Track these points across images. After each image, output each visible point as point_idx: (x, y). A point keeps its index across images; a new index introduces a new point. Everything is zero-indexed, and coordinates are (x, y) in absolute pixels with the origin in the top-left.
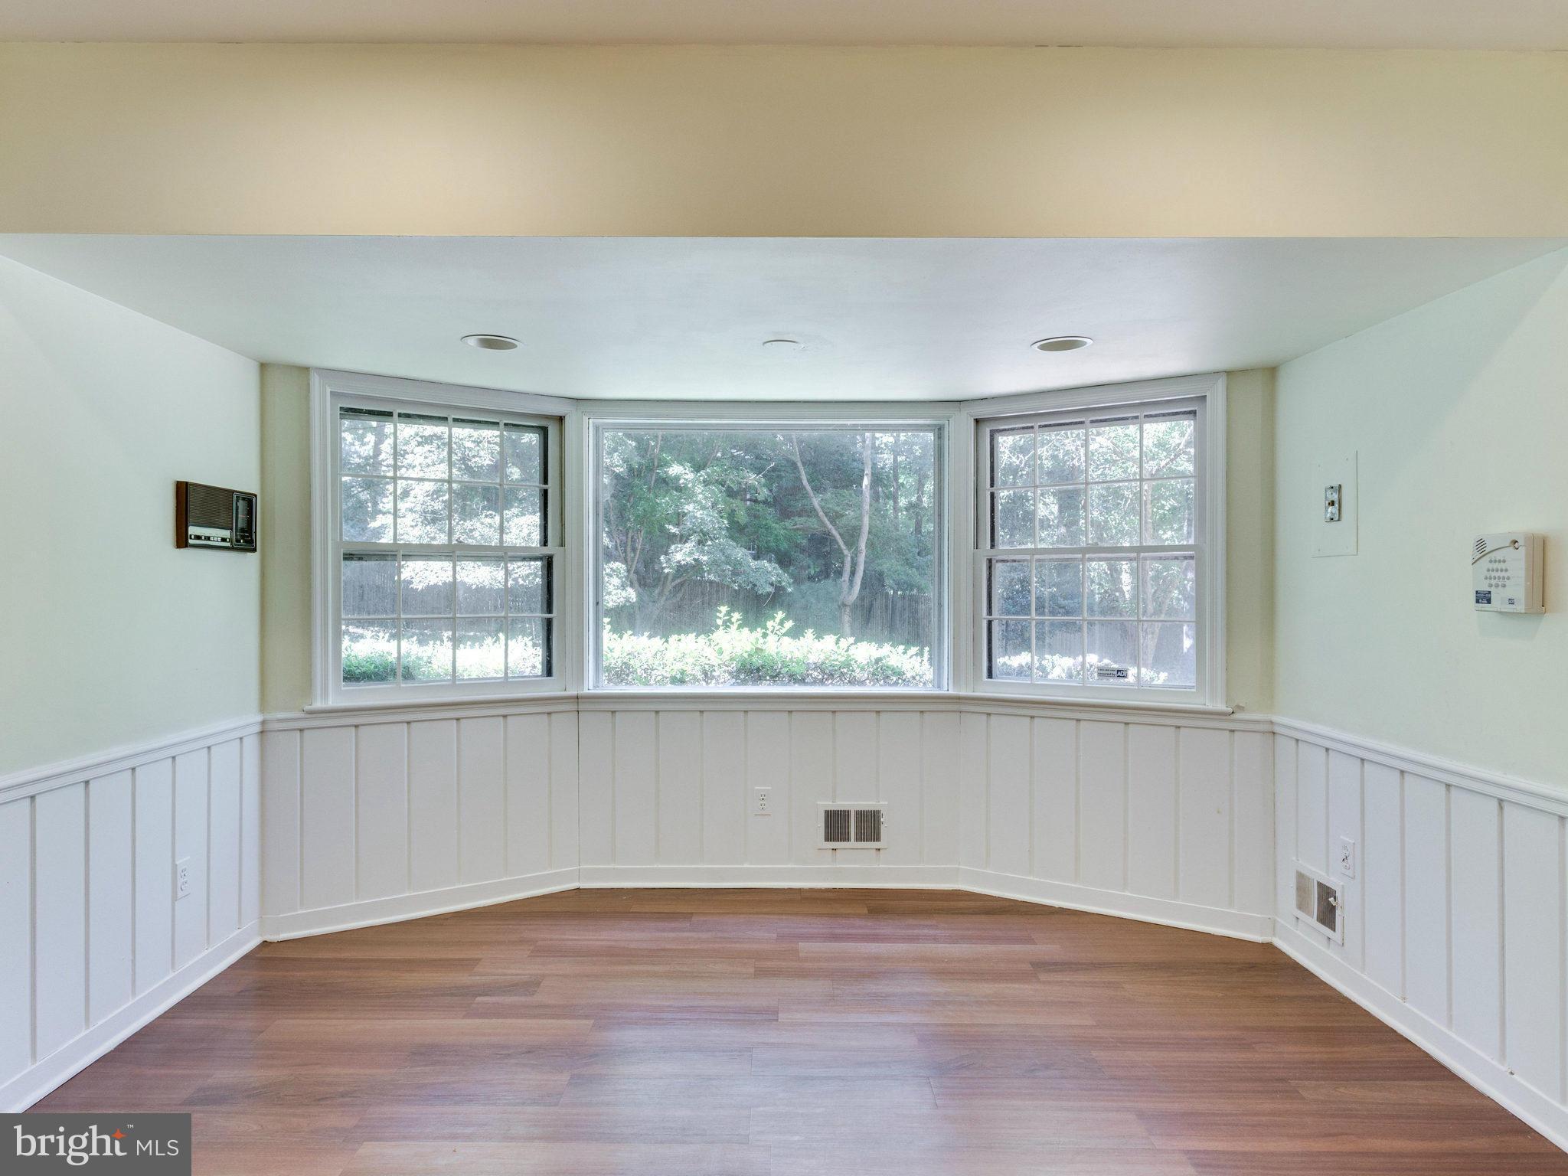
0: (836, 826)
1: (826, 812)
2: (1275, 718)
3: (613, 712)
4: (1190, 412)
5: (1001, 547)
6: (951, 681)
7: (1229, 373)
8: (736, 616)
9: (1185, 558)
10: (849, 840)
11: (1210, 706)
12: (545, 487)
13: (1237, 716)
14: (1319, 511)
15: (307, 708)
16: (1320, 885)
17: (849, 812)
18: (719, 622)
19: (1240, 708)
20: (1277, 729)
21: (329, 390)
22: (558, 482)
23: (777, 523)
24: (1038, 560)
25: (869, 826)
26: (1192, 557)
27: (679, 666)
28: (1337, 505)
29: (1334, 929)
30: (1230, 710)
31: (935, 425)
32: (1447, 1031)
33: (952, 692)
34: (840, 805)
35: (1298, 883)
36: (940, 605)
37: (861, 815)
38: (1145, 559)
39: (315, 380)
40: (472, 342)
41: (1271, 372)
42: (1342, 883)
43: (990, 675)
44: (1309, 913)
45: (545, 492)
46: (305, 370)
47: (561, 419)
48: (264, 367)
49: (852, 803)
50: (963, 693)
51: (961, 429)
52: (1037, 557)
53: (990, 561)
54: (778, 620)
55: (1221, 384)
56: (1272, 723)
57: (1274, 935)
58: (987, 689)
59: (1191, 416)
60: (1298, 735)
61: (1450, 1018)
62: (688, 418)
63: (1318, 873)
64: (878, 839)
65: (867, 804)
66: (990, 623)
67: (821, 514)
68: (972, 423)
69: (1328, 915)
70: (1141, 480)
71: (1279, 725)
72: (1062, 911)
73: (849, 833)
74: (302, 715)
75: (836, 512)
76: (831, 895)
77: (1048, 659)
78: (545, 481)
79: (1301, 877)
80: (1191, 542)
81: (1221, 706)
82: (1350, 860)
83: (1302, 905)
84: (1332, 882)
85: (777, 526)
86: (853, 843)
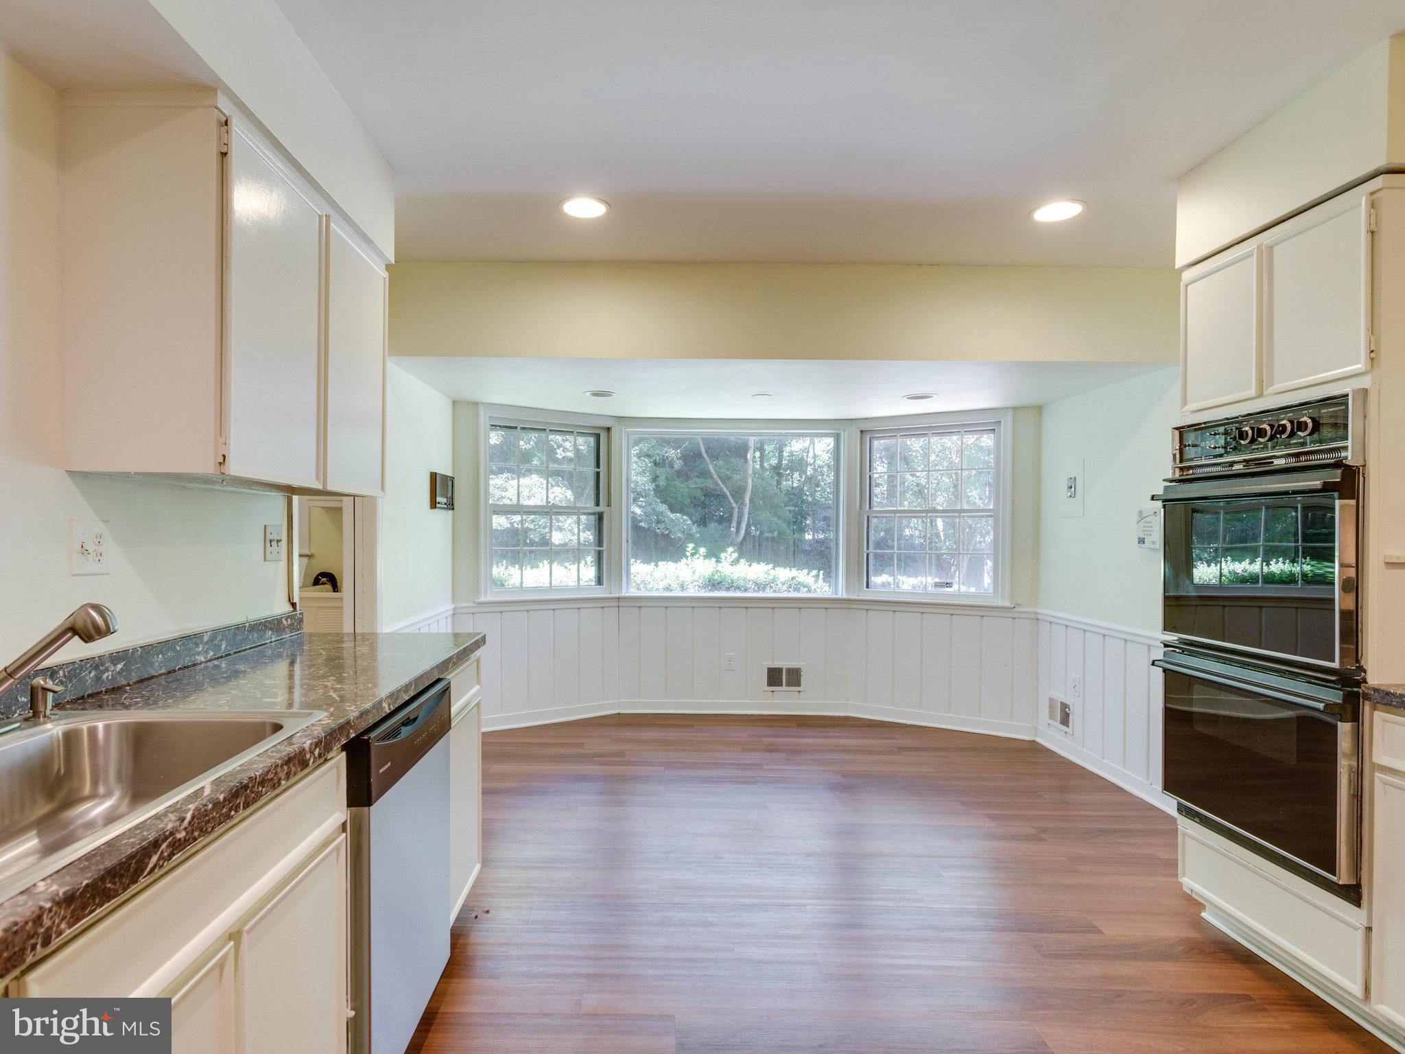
0: (774, 677)
1: (768, 668)
2: (1039, 611)
3: (640, 607)
4: (992, 430)
5: (875, 509)
6: (844, 590)
7: (1015, 408)
8: (702, 550)
9: (988, 516)
10: (782, 686)
11: (1001, 603)
12: (598, 470)
13: (1017, 609)
14: (1065, 493)
15: (477, 601)
16: (1062, 703)
17: (782, 668)
18: (688, 554)
19: (1019, 605)
20: (1039, 617)
21: (488, 415)
22: (606, 466)
23: (682, 483)
24: (899, 517)
25: (794, 677)
26: (991, 516)
27: (665, 582)
28: (1073, 489)
29: (1068, 727)
30: (1013, 606)
31: (835, 433)
32: (1123, 770)
33: (845, 596)
34: (776, 664)
35: (1050, 703)
36: (837, 544)
37: (789, 671)
38: (963, 517)
39: (482, 410)
40: (588, 394)
41: (1039, 409)
42: (1073, 700)
43: (867, 587)
44: (1056, 721)
45: (598, 474)
46: (476, 404)
47: (609, 429)
48: (455, 402)
49: (784, 663)
50: (852, 597)
51: (850, 438)
52: (897, 515)
53: (868, 517)
54: (729, 553)
55: (1010, 414)
56: (1037, 613)
57: (1036, 736)
58: (866, 595)
59: (993, 431)
60: (1052, 619)
61: (1124, 763)
62: (685, 428)
63: (1061, 697)
64: (799, 685)
65: (793, 664)
66: (868, 555)
67: (715, 476)
68: (859, 432)
69: (1065, 720)
70: (962, 470)
71: (1041, 614)
72: (911, 726)
73: (782, 682)
74: (474, 605)
75: (728, 475)
76: (769, 718)
77: (901, 578)
78: (598, 465)
79: (1051, 700)
80: (991, 507)
81: (1008, 604)
82: (1077, 687)
83: (1052, 717)
84: (1068, 701)
85: (683, 485)
86: (784, 688)
